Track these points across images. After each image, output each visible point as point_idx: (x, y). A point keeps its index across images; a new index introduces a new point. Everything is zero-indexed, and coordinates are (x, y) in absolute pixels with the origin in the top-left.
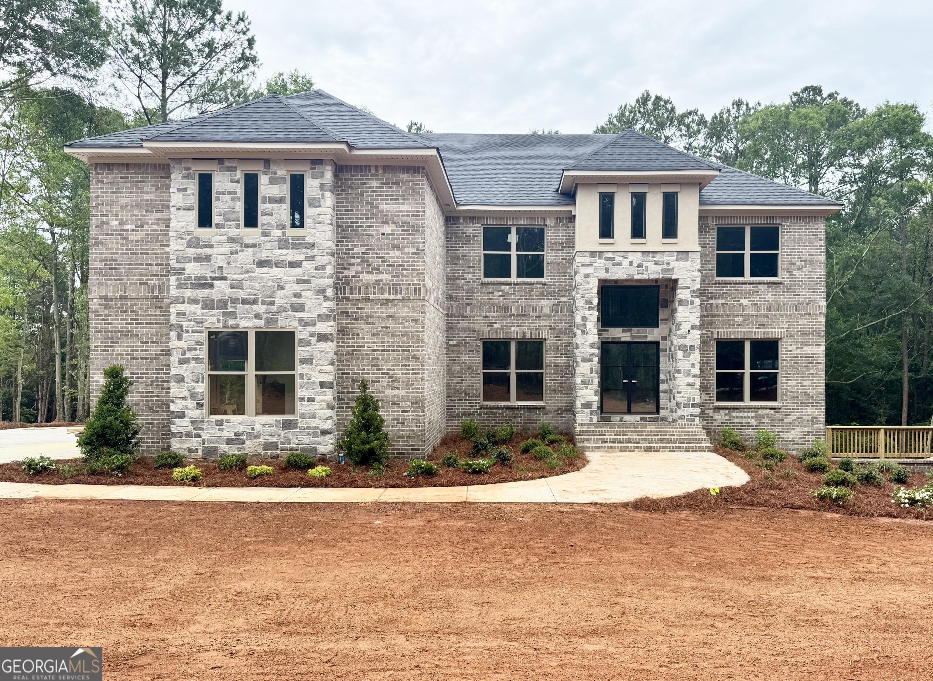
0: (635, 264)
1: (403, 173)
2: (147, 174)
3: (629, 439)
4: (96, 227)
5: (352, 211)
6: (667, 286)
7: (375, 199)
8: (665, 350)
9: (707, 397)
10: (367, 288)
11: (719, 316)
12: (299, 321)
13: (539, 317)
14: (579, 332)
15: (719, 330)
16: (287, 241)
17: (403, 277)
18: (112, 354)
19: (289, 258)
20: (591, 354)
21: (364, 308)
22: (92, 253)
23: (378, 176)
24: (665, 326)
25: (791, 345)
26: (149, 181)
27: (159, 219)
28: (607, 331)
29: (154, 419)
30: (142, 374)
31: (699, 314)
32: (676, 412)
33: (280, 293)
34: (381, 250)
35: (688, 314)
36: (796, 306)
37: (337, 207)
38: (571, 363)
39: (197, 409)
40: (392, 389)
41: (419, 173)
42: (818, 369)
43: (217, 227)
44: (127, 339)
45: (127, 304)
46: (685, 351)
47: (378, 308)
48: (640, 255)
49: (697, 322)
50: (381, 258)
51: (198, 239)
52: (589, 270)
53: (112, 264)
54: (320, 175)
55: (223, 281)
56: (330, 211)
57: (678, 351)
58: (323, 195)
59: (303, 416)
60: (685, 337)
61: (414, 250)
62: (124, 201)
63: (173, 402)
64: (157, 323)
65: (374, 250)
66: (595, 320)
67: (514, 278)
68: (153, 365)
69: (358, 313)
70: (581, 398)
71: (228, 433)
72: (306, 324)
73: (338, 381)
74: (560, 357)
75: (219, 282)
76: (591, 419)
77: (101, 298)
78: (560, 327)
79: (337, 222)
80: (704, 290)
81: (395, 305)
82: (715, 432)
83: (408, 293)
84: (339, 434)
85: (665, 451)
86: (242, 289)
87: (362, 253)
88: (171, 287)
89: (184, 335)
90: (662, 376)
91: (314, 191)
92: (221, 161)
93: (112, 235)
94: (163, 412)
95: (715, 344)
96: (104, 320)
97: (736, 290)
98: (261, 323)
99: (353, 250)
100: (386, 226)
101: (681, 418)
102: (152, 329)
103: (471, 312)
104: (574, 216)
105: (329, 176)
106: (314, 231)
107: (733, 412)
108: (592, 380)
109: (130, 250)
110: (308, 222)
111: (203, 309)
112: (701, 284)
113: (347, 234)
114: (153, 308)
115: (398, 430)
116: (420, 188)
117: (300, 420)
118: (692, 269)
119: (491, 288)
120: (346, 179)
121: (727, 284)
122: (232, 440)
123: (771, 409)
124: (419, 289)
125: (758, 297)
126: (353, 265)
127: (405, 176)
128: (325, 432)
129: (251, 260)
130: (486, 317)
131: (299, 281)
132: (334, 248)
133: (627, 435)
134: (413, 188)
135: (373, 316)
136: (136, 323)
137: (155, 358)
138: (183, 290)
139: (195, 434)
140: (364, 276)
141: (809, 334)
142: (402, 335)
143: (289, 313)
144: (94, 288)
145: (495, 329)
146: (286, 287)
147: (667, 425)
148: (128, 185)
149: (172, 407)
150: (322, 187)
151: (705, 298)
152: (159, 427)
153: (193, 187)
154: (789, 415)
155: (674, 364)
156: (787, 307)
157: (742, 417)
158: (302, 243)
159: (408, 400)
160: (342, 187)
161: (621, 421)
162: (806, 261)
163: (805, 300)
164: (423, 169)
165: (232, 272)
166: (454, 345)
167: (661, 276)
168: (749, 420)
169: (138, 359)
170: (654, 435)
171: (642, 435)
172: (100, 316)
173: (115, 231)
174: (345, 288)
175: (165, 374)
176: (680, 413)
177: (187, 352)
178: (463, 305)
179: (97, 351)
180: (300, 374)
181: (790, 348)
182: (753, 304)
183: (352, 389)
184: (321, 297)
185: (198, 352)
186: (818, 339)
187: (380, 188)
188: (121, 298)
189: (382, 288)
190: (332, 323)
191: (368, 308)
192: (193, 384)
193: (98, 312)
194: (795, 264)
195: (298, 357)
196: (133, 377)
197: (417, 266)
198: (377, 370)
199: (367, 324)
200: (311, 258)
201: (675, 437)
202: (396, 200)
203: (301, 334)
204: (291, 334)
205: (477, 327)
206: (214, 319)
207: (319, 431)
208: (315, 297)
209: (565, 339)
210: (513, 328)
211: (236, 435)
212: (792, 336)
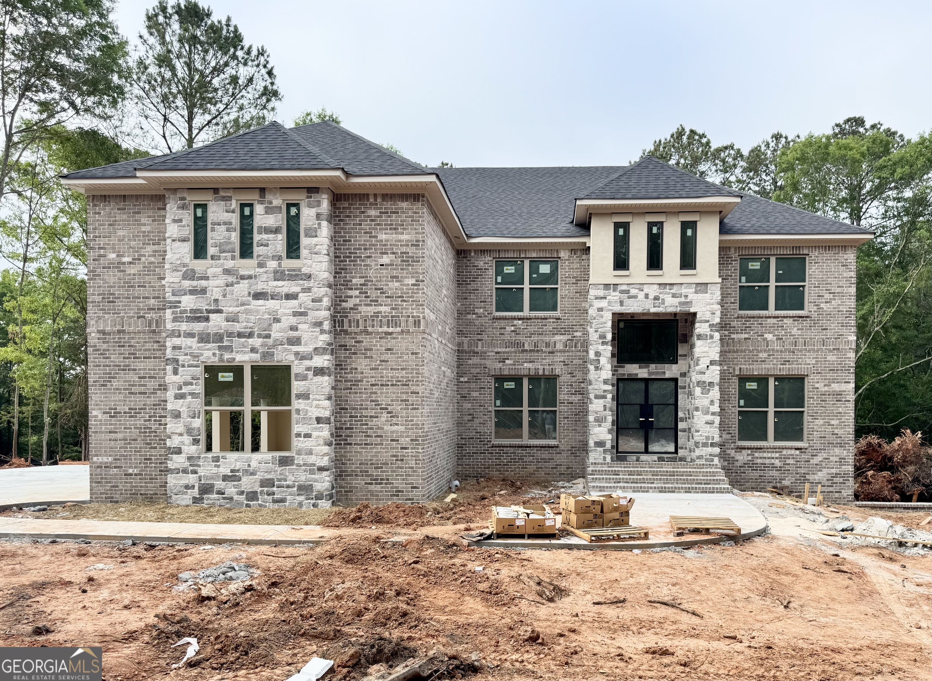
0: (651, 297)
1: (403, 201)
2: (144, 205)
3: (644, 479)
4: (94, 260)
5: (350, 241)
6: (686, 321)
7: (374, 229)
8: (684, 388)
9: (729, 436)
10: (365, 320)
11: (741, 351)
12: (295, 354)
13: (552, 352)
14: (591, 368)
15: (742, 366)
16: (283, 272)
17: (402, 309)
18: (110, 389)
19: (285, 290)
20: (605, 391)
21: (362, 342)
22: (90, 287)
23: (377, 204)
24: (684, 362)
25: (818, 382)
26: (145, 212)
27: (156, 251)
28: (623, 367)
29: (152, 455)
30: (139, 409)
31: (718, 349)
32: (694, 452)
33: (276, 326)
34: (380, 281)
35: (706, 349)
36: (824, 341)
37: (335, 237)
38: (585, 401)
39: (193, 445)
40: (391, 425)
41: (418, 201)
42: (847, 407)
43: (212, 259)
44: (125, 374)
45: (124, 338)
46: (703, 388)
47: (376, 341)
48: (656, 287)
49: (717, 358)
50: (379, 289)
51: (193, 271)
52: (603, 304)
53: (109, 298)
54: (316, 204)
55: (219, 314)
56: (326, 241)
57: (697, 388)
58: (319, 224)
59: (299, 453)
60: (704, 373)
61: (413, 281)
62: (121, 233)
63: (170, 438)
64: (154, 358)
65: (372, 281)
66: (609, 355)
67: (526, 312)
68: (151, 401)
69: (356, 346)
70: (593, 436)
71: (225, 470)
72: (302, 357)
73: (336, 417)
74: (573, 394)
75: (215, 315)
76: (605, 458)
77: (99, 332)
78: (574, 363)
79: (335, 253)
80: (725, 324)
81: (394, 338)
82: (737, 473)
83: (407, 326)
84: (337, 472)
85: (680, 492)
86: (238, 322)
87: (361, 285)
88: (167, 321)
89: (181, 369)
90: (680, 414)
91: (310, 220)
92: (216, 191)
93: (110, 268)
94: (161, 448)
95: (737, 381)
96: (102, 354)
97: (760, 324)
98: (256, 357)
99: (351, 281)
100: (385, 256)
101: (700, 457)
102: (150, 364)
103: (482, 347)
104: (589, 247)
105: (325, 205)
106: (310, 262)
107: (756, 452)
108: (605, 417)
109: (127, 283)
110: (304, 252)
111: (199, 342)
112: (721, 318)
113: (345, 265)
114: (150, 342)
115: (398, 467)
116: (420, 217)
117: (296, 456)
118: (712, 301)
119: (503, 323)
120: (344, 208)
121: (750, 317)
122: (229, 476)
123: (797, 449)
124: (419, 321)
125: (783, 332)
126: (351, 297)
127: (404, 205)
128: (321, 469)
129: (247, 293)
130: (497, 353)
131: (295, 314)
132: (332, 279)
133: (642, 475)
134: (413, 217)
135: (371, 350)
136: (134, 358)
137: (153, 393)
138: (178, 323)
139: (191, 471)
140: (363, 309)
141: (837, 370)
142: (402, 369)
143: (286, 346)
144: (92, 322)
145: (507, 365)
146: (282, 321)
147: (684, 465)
148: (125, 217)
149: (169, 443)
150: (318, 216)
151: (726, 333)
152: (157, 463)
153: (188, 218)
154: (816, 455)
155: (693, 401)
156: (814, 342)
157: (765, 458)
158: (298, 275)
159: (407, 436)
160: (340, 216)
161: (638, 460)
162: (834, 293)
163: (833, 335)
164: (423, 196)
165: (228, 305)
166: (465, 382)
167: (679, 309)
168: (773, 461)
169: (136, 394)
170: (670, 475)
171: (657, 475)
172: (98, 350)
173: (112, 263)
174: (343, 320)
175: (163, 409)
176: (698, 452)
177: (183, 387)
178: (474, 340)
179: (96, 386)
180: (297, 410)
181: (817, 385)
182: (778, 339)
183: (350, 425)
184: (318, 329)
185: (194, 387)
186: (847, 376)
187: (379, 217)
188: (119, 332)
189: (381, 320)
190: (328, 357)
191: (366, 341)
192: (189, 419)
193: (96, 346)
194: (823, 296)
195: (294, 392)
196: (131, 413)
197: (417, 297)
198: (375, 405)
199: (366, 357)
200: (308, 290)
201: (692, 478)
202: (395, 229)
203: (297, 368)
204: (288, 368)
205: (488, 363)
206: (211, 353)
207: (316, 468)
208: (311, 329)
209: (579, 375)
210: (525, 364)
211: (232, 471)
212: (819, 373)
